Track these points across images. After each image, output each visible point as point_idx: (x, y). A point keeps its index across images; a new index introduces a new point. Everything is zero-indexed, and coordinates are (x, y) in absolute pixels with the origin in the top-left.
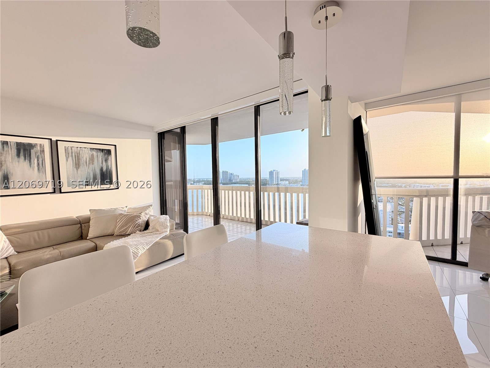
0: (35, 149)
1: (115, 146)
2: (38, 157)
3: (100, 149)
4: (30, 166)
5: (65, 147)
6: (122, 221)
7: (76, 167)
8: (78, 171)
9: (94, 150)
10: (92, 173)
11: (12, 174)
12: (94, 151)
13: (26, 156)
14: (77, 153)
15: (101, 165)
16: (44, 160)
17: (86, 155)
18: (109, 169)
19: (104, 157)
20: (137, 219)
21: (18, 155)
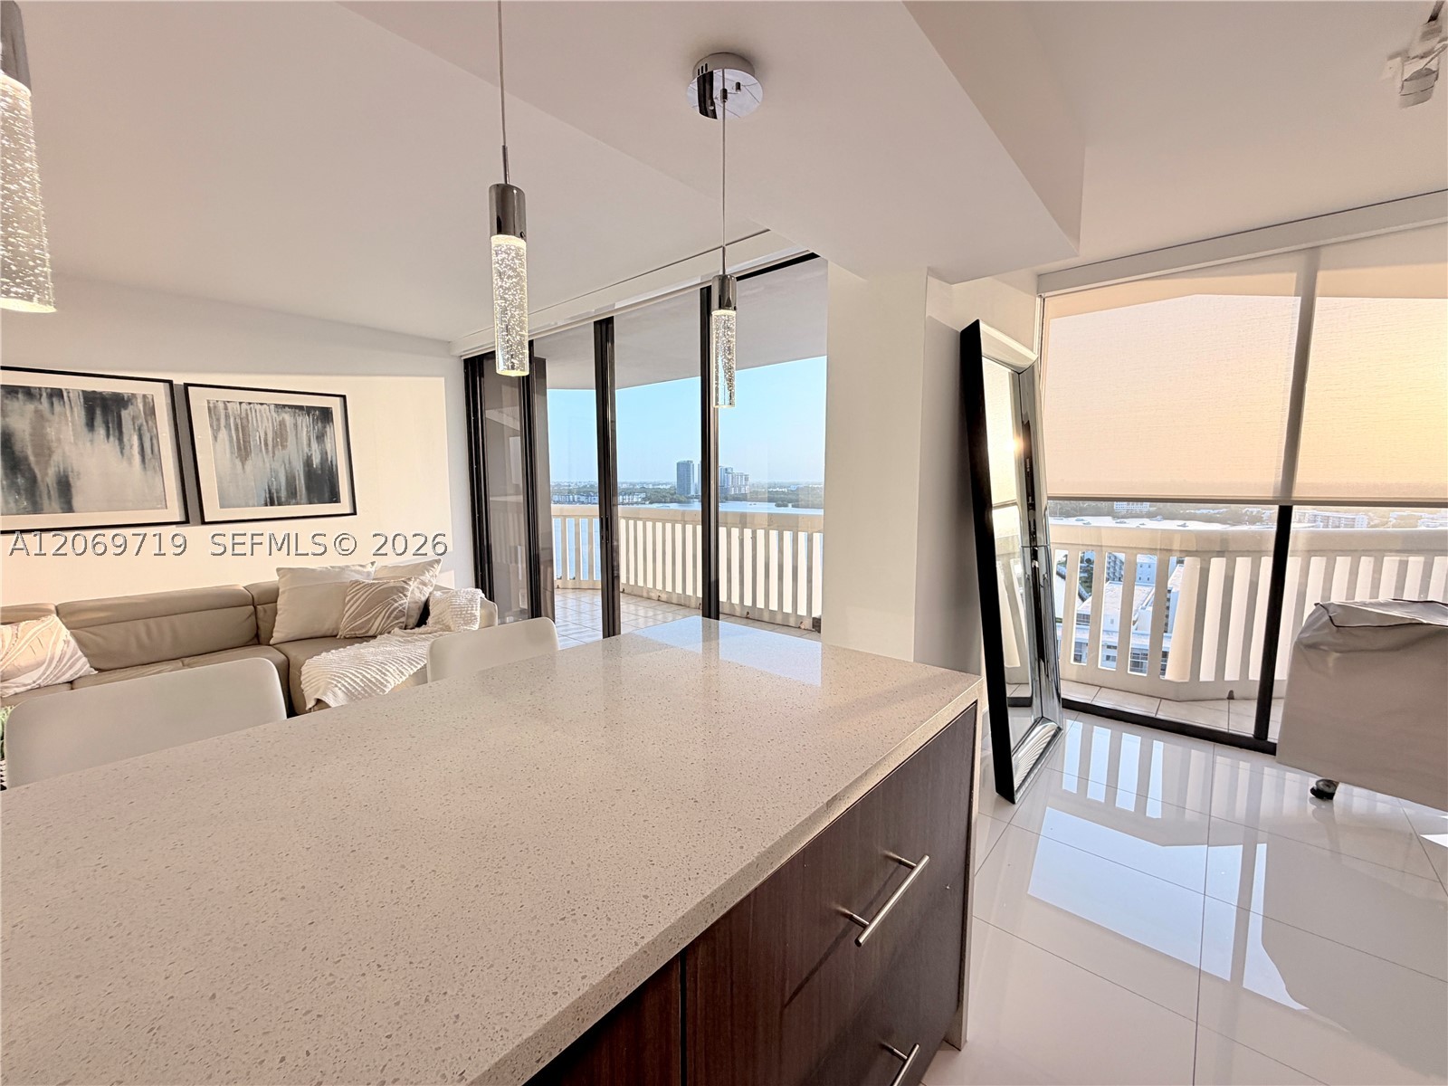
0: (130, 407)
1: (344, 397)
2: (140, 429)
3: (301, 408)
4: (122, 453)
5: (209, 402)
6: (357, 600)
7: (240, 455)
8: (246, 467)
9: (287, 409)
10: (284, 473)
11: (79, 474)
12: (286, 413)
13: (110, 425)
14: (241, 419)
15: (306, 450)
16: (155, 438)
17: (263, 425)
18: (329, 459)
19: (314, 427)
20: (395, 597)
21: (90, 425)
